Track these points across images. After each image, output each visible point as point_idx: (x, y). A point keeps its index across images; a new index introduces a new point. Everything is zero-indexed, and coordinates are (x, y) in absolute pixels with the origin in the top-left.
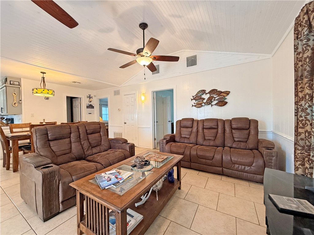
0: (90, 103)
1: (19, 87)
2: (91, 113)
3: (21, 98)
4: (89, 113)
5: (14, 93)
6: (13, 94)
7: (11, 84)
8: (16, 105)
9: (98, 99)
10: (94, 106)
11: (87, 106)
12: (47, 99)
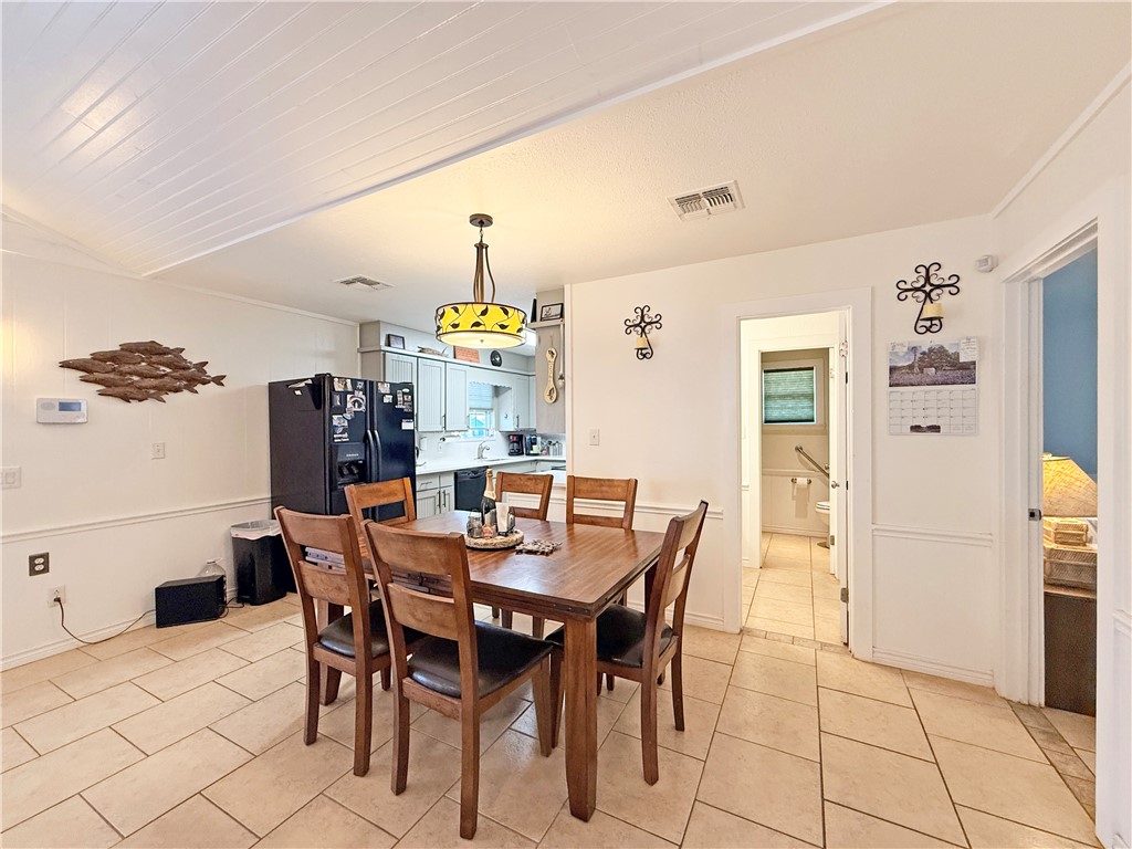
0: (928, 342)
1: (559, 322)
2: (935, 429)
3: (563, 370)
4: (916, 429)
5: (551, 352)
6: (547, 354)
7: (542, 319)
8: (554, 395)
9: (1011, 280)
10: (974, 363)
11: (892, 370)
12: (644, 353)
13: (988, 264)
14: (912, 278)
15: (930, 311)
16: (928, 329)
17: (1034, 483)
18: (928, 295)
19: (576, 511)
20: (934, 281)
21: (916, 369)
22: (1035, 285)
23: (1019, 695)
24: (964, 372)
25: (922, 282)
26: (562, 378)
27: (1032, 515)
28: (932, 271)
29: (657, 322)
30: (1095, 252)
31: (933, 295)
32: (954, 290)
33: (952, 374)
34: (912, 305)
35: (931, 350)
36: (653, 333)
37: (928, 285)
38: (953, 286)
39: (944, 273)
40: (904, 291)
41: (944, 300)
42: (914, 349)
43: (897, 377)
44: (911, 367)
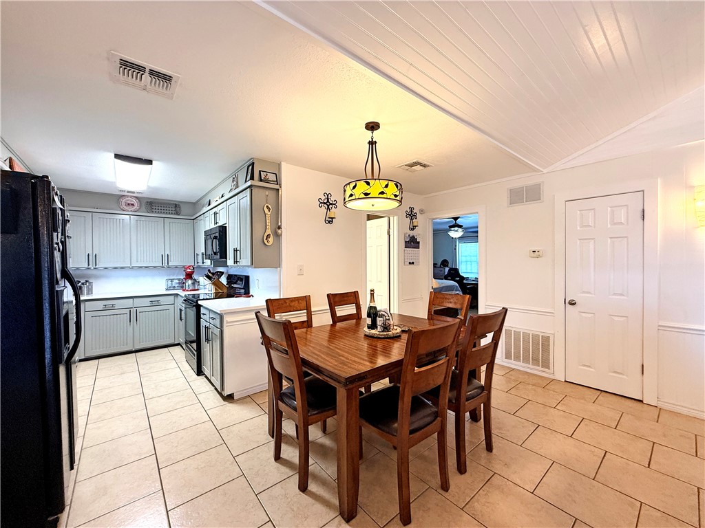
0: (412, 233)
1: (277, 187)
2: (413, 263)
3: (281, 222)
4: (410, 263)
5: (268, 207)
6: (265, 209)
7: (261, 180)
8: (271, 239)
10: (419, 242)
11: (405, 242)
13: (422, 211)
16: (412, 229)
19: (339, 314)
21: (409, 243)
24: (418, 245)
25: (411, 213)
26: (280, 227)
28: (412, 209)
29: (335, 205)
31: (412, 218)
32: (416, 217)
34: (409, 220)
35: (412, 237)
39: (414, 211)
40: (407, 215)
41: (414, 220)
42: (409, 235)
43: (406, 245)
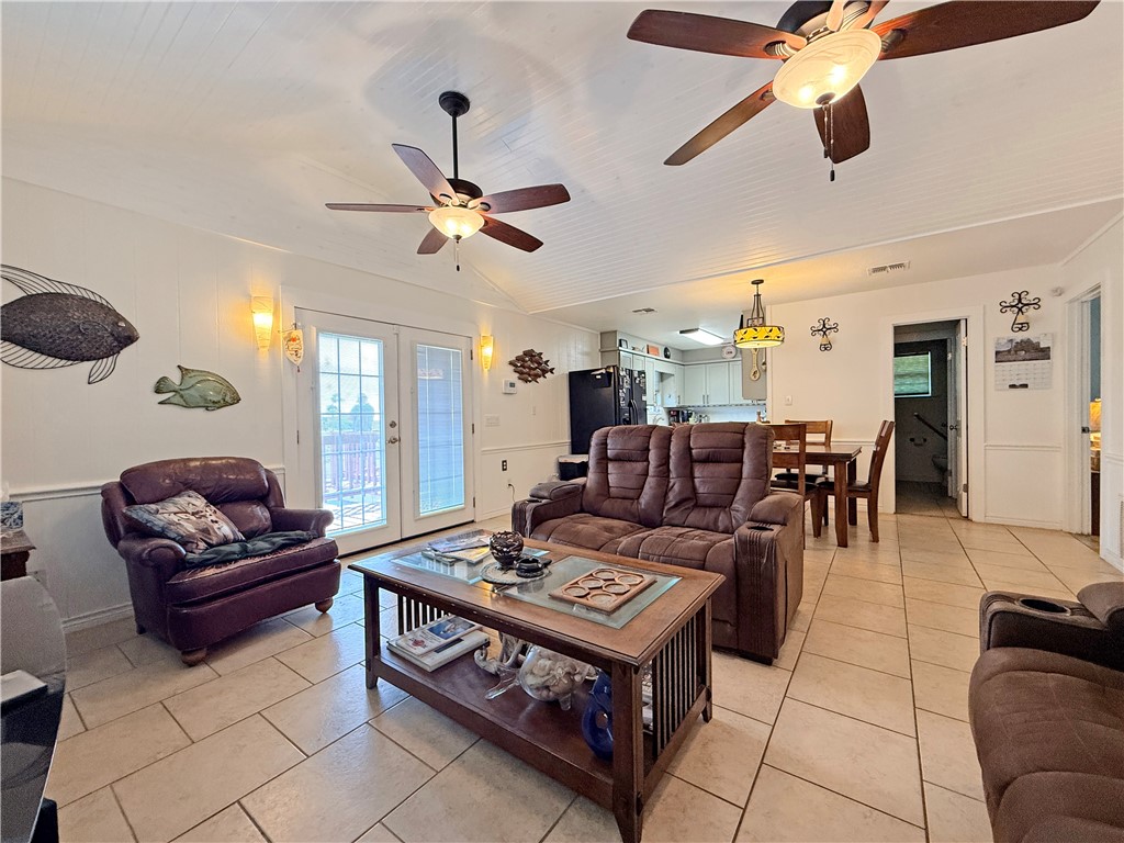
0: (1020, 336)
2: (1026, 386)
3: (765, 359)
4: (1012, 387)
8: (758, 375)
9: (1071, 302)
10: (1049, 348)
11: (997, 353)
12: (826, 347)
13: (1059, 292)
14: (1009, 300)
15: (1021, 319)
16: (1020, 329)
17: (1085, 412)
18: (1020, 309)
20: (1023, 301)
21: (1012, 352)
22: (1085, 304)
23: (1076, 530)
24: (1043, 353)
25: (1016, 302)
26: (764, 364)
27: (1084, 430)
28: (1023, 296)
29: (835, 328)
30: (1099, 298)
31: (1024, 309)
32: (1036, 306)
33: (1035, 355)
34: (1010, 316)
35: (1022, 341)
36: (831, 335)
37: (1020, 304)
38: (1037, 304)
39: (1030, 297)
40: (1004, 307)
41: (1030, 312)
42: (1011, 340)
43: (1000, 357)
44: (1009, 351)
